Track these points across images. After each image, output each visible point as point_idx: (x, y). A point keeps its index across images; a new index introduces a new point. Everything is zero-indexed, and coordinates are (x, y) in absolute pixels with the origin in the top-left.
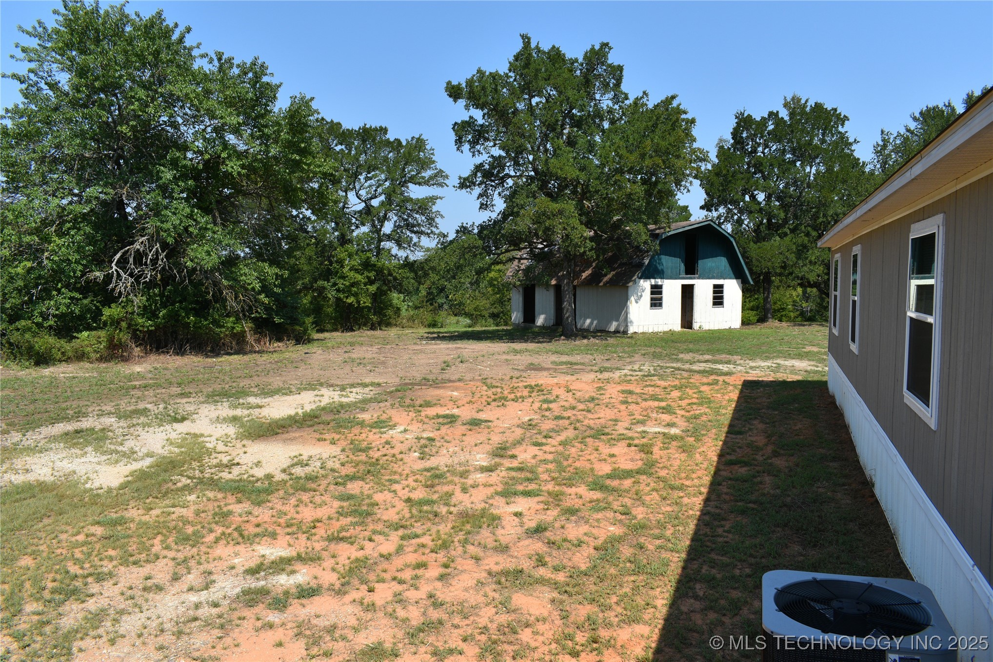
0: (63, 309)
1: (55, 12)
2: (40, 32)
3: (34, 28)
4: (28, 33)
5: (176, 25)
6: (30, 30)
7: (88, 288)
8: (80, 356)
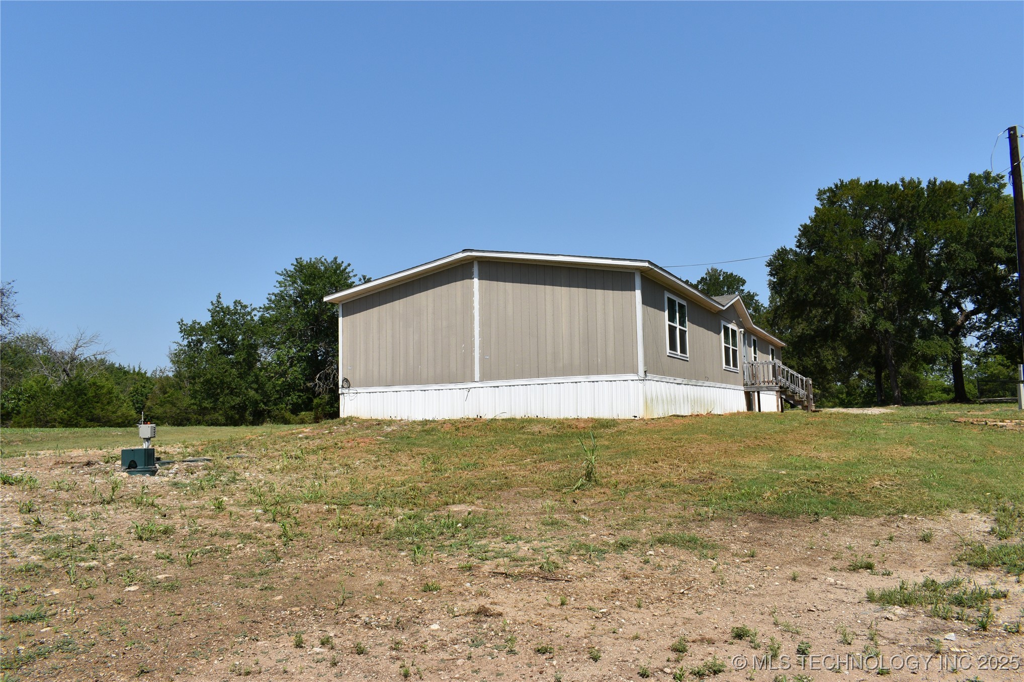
0: (295, 400)
1: (292, 264)
2: (287, 274)
3: (282, 272)
4: (279, 274)
5: (343, 262)
6: (280, 273)
7: (307, 390)
8: (302, 422)
